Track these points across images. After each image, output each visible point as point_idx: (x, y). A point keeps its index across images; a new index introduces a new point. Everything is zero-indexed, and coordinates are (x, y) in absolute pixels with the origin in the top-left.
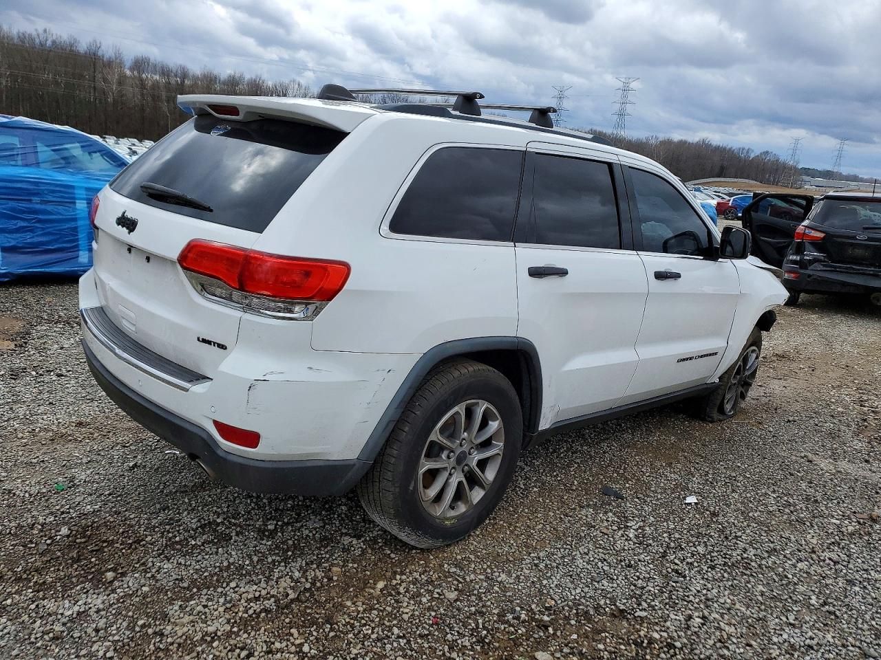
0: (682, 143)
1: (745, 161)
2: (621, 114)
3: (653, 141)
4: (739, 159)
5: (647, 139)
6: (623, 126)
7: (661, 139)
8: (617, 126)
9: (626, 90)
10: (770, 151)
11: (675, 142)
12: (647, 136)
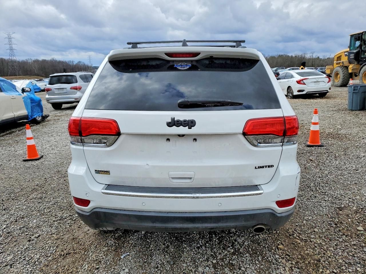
0: (44, 61)
1: (73, 66)
2: (11, 49)
3: (30, 61)
4: (70, 65)
5: (26, 60)
6: (14, 55)
7: (33, 60)
8: (11, 55)
9: (10, 38)
10: (81, 61)
11: (40, 61)
12: (26, 59)
